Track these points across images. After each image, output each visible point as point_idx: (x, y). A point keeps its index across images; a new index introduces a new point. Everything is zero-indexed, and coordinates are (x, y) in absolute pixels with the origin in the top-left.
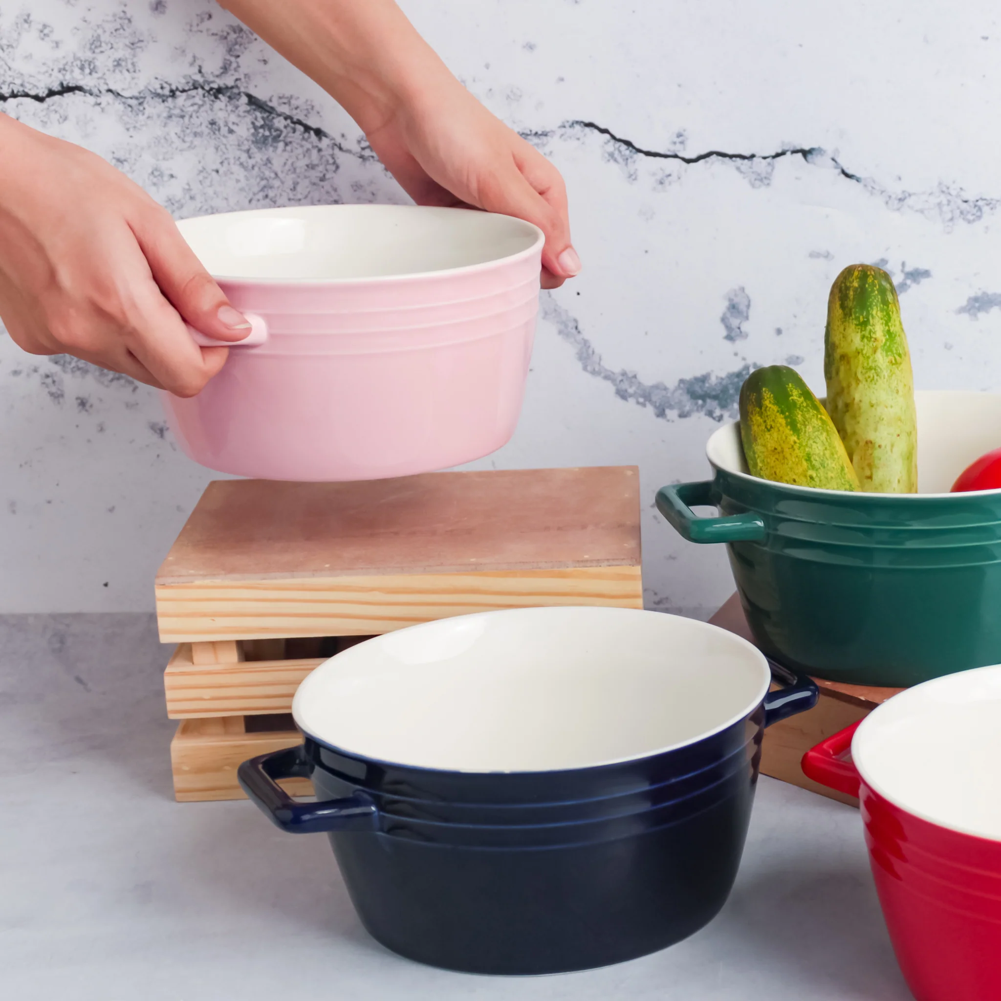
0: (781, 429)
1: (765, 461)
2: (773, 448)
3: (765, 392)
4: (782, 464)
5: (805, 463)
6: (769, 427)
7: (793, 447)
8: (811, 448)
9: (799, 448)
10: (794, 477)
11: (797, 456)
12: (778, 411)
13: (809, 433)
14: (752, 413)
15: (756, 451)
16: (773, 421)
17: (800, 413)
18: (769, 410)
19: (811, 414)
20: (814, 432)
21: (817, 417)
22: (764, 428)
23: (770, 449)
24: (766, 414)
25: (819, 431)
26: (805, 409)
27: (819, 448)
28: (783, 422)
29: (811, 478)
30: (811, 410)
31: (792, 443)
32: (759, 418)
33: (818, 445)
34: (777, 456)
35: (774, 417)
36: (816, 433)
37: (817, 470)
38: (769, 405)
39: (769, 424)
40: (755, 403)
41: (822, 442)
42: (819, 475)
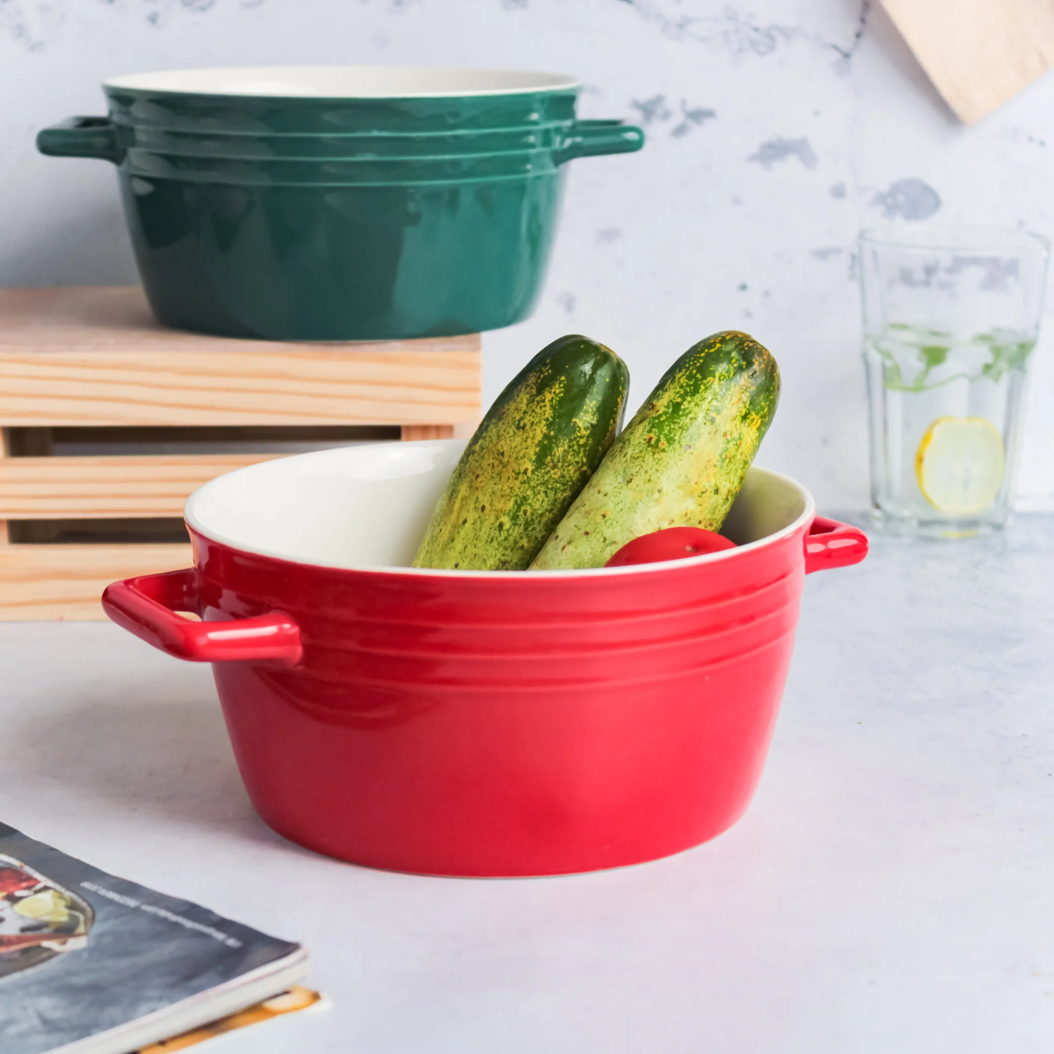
0: (529, 441)
1: (484, 451)
2: (501, 451)
3: (560, 384)
4: (492, 477)
5: (511, 504)
6: (521, 425)
7: (518, 474)
8: (535, 495)
9: (523, 483)
10: (487, 506)
11: (511, 488)
12: (547, 420)
13: (550, 477)
14: (527, 386)
15: (489, 429)
16: (532, 423)
17: (566, 447)
18: (541, 408)
19: (577, 459)
20: (557, 482)
21: (582, 467)
22: (518, 418)
23: (499, 447)
24: (534, 407)
25: (564, 484)
26: (576, 447)
27: (544, 504)
28: (539, 437)
29: (501, 526)
30: (582, 454)
31: (522, 470)
32: (525, 401)
33: (546, 499)
34: (496, 463)
35: (537, 420)
36: (558, 485)
37: (515, 524)
38: (547, 403)
39: (526, 421)
40: (539, 381)
41: (555, 500)
42: (511, 531)
